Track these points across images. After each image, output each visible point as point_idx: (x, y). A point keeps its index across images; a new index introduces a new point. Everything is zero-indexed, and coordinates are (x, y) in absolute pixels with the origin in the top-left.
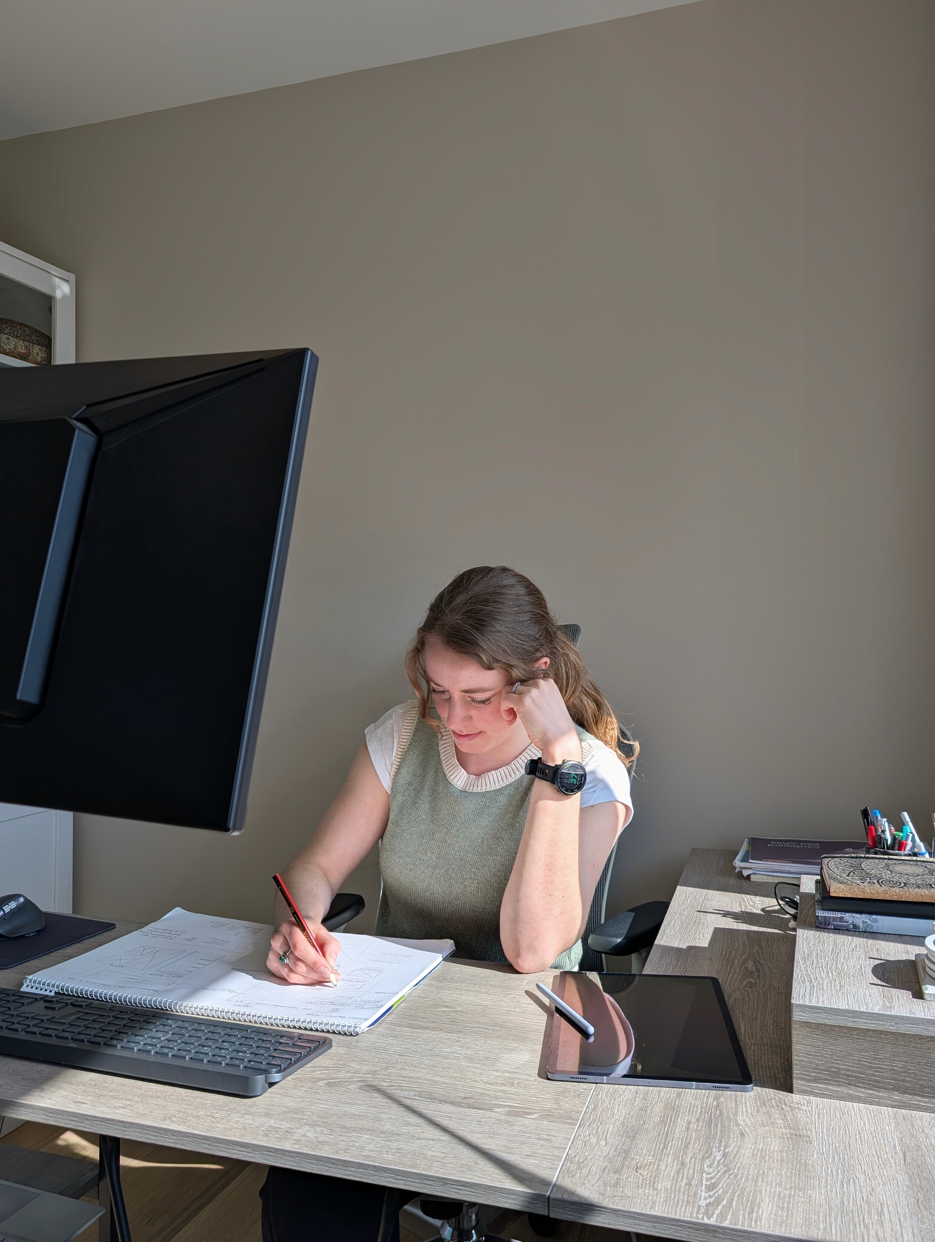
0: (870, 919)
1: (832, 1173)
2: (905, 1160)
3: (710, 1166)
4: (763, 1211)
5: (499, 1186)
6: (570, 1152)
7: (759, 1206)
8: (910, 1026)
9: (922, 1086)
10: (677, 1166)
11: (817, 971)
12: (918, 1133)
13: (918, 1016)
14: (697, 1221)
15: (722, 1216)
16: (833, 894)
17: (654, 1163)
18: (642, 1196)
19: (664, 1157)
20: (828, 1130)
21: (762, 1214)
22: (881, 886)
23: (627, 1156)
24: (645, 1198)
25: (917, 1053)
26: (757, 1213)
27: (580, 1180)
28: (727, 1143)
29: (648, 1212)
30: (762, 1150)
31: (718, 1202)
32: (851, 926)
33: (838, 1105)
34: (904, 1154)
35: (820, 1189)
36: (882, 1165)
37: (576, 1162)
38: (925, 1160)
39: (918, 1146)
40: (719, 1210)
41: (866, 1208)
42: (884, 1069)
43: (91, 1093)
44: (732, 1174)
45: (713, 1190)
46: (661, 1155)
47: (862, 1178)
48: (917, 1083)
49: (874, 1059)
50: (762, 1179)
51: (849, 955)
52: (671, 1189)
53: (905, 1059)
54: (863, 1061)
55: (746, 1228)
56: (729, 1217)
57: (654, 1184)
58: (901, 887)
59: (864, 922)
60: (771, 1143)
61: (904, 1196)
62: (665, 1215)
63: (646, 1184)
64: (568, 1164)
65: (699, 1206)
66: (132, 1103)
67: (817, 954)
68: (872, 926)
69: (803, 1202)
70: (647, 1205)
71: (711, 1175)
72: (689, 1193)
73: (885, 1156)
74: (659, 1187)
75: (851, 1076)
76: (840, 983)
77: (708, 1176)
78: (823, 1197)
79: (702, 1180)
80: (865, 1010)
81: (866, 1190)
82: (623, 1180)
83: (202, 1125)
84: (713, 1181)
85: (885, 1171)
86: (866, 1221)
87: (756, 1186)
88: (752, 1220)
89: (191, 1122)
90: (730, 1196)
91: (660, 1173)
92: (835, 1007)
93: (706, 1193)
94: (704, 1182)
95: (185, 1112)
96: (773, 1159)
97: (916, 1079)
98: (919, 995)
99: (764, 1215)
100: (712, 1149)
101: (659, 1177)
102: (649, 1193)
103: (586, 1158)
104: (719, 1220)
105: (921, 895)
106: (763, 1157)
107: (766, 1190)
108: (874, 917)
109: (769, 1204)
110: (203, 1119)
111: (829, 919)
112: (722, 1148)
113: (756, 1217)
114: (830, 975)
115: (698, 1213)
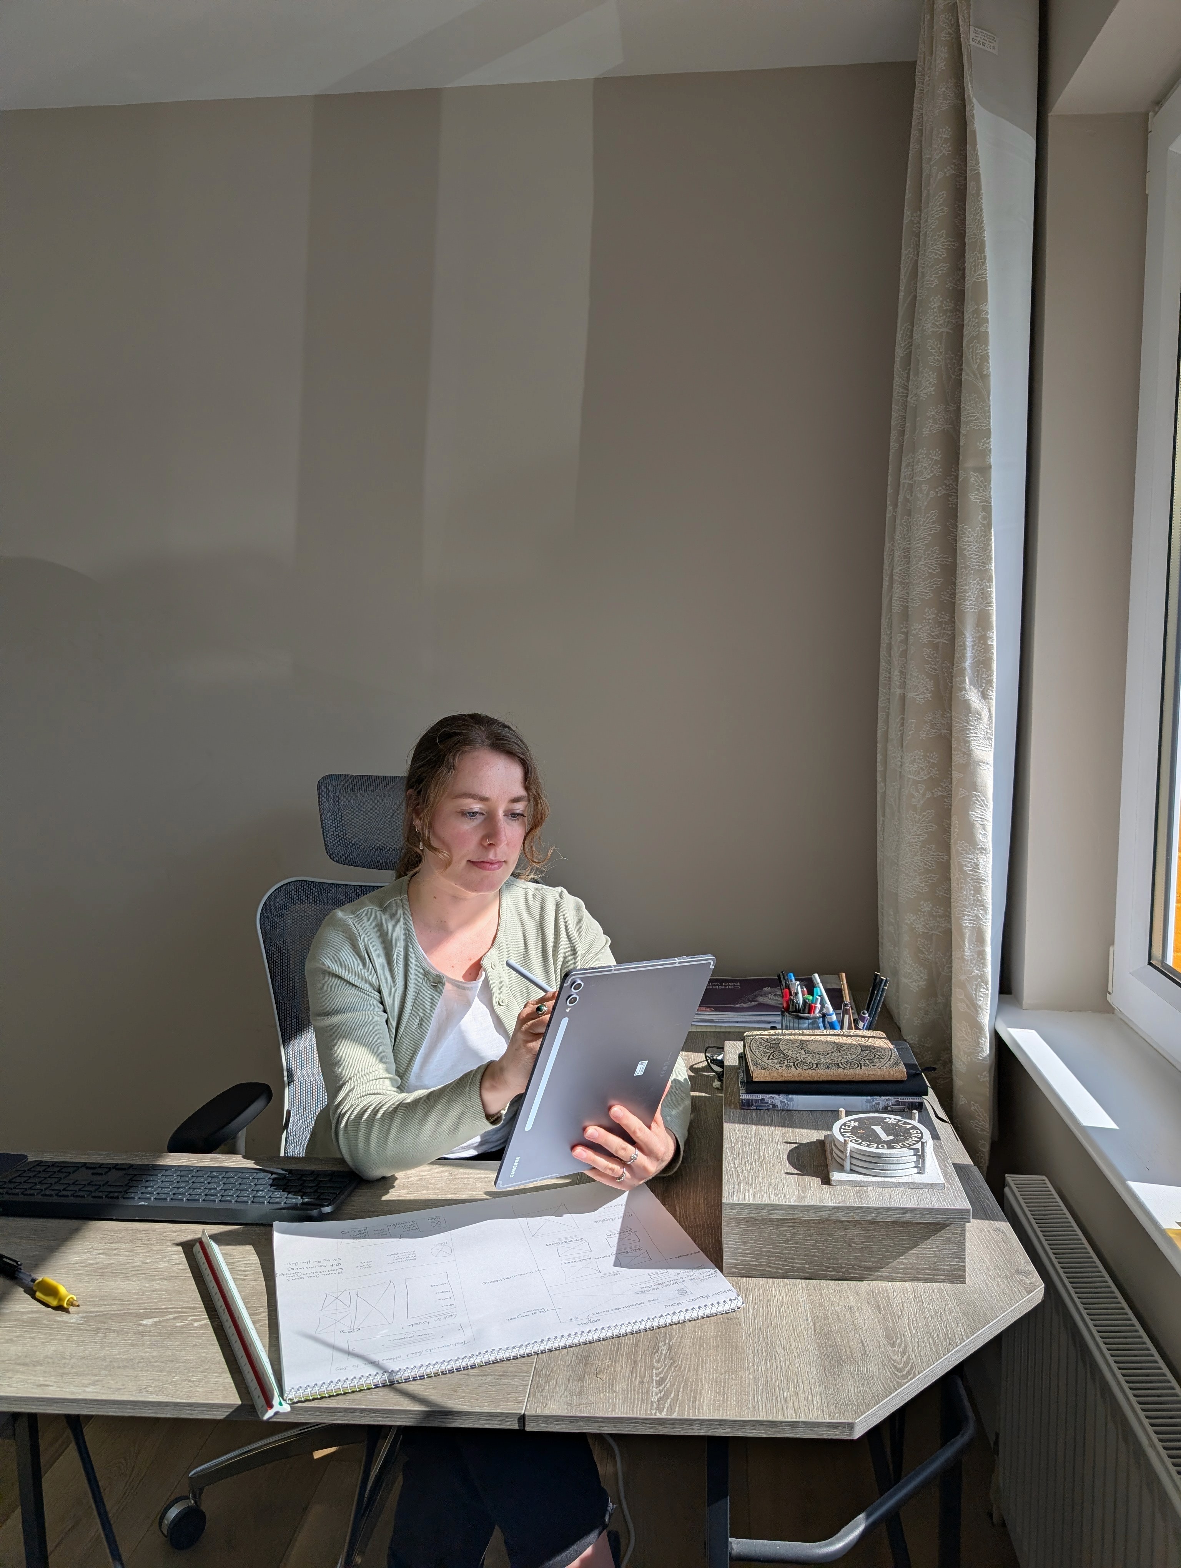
0: (786, 1099)
1: (758, 1352)
2: (815, 1331)
3: (658, 1362)
4: (704, 1398)
5: (479, 1411)
6: (537, 1366)
7: (701, 1394)
8: (820, 1213)
9: (829, 1259)
10: (630, 1366)
11: (743, 1162)
12: (826, 1301)
13: (826, 1205)
14: (652, 1417)
15: (671, 1409)
16: (755, 1079)
17: (611, 1365)
18: (604, 1401)
19: (619, 1358)
20: (753, 1309)
21: (703, 1402)
22: (797, 1069)
23: (587, 1362)
24: (607, 1401)
25: (825, 1232)
26: (700, 1401)
27: (549, 1393)
28: (671, 1336)
29: (610, 1415)
30: (700, 1338)
31: (667, 1395)
32: (771, 1106)
33: (761, 1282)
34: (815, 1324)
35: (749, 1370)
36: (797, 1338)
37: (544, 1376)
38: (831, 1327)
39: (825, 1315)
40: (669, 1403)
41: (785, 1382)
42: (798, 1248)
43: (53, 1373)
44: (676, 1367)
45: (662, 1384)
46: (616, 1356)
47: (782, 1353)
48: (825, 1257)
49: (791, 1240)
50: (702, 1367)
51: (769, 1141)
52: (627, 1389)
53: (815, 1238)
54: (781, 1243)
55: (691, 1417)
56: (677, 1409)
57: (612, 1386)
58: (813, 1069)
59: (781, 1102)
60: (708, 1329)
61: (814, 1365)
62: (625, 1416)
63: (606, 1388)
64: (537, 1379)
65: (652, 1402)
66: (101, 1378)
67: (742, 1142)
68: (788, 1105)
69: (736, 1385)
70: (609, 1409)
71: (660, 1370)
72: (642, 1391)
73: (800, 1328)
74: (618, 1389)
75: (772, 1256)
76: (762, 1174)
77: (657, 1371)
78: (751, 1376)
79: (652, 1376)
80: (783, 1203)
81: (785, 1364)
82: (586, 1387)
83: (182, 1392)
84: (662, 1376)
85: (799, 1344)
86: (785, 1395)
87: (697, 1375)
88: (695, 1408)
89: (169, 1390)
90: (677, 1388)
91: (617, 1375)
92: (759, 1202)
93: (657, 1388)
94: (654, 1378)
95: (159, 1380)
96: (710, 1346)
97: (823, 1254)
98: (826, 1181)
99: (705, 1402)
100: (659, 1343)
101: (616, 1380)
102: (609, 1396)
103: (552, 1370)
104: (669, 1414)
105: (830, 1075)
106: (701, 1345)
107: (705, 1378)
108: (790, 1096)
109: (708, 1390)
110: (179, 1384)
111: (752, 1101)
112: (667, 1341)
113: (699, 1405)
114: (754, 1166)
115: (651, 1409)
